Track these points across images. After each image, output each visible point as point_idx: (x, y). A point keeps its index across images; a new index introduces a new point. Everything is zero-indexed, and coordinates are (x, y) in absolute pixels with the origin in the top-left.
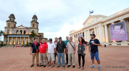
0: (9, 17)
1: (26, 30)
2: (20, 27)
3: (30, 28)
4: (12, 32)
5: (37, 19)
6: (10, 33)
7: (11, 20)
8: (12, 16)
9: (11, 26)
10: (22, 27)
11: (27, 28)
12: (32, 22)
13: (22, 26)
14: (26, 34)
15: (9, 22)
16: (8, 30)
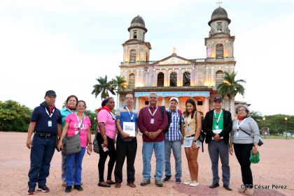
0: (129, 30)
1: (190, 71)
2: (169, 61)
3: (207, 62)
4: (144, 80)
6: (139, 84)
7: (135, 37)
8: (139, 25)
9: (137, 59)
10: (176, 61)
11: (194, 62)
14: (192, 84)
15: (132, 47)
16: (132, 74)
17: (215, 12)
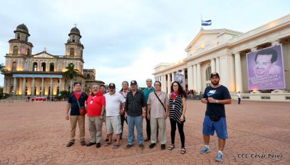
0: (15, 32)
1: (54, 62)
2: (41, 56)
3: (65, 58)
4: (23, 67)
5: (81, 37)
6: (19, 69)
7: (19, 38)
8: (22, 30)
9: (19, 52)
10: (46, 56)
11: (57, 58)
12: (69, 43)
13: (45, 52)
14: (55, 70)
15: (15, 44)
16: (15, 62)
17: (73, 30)
